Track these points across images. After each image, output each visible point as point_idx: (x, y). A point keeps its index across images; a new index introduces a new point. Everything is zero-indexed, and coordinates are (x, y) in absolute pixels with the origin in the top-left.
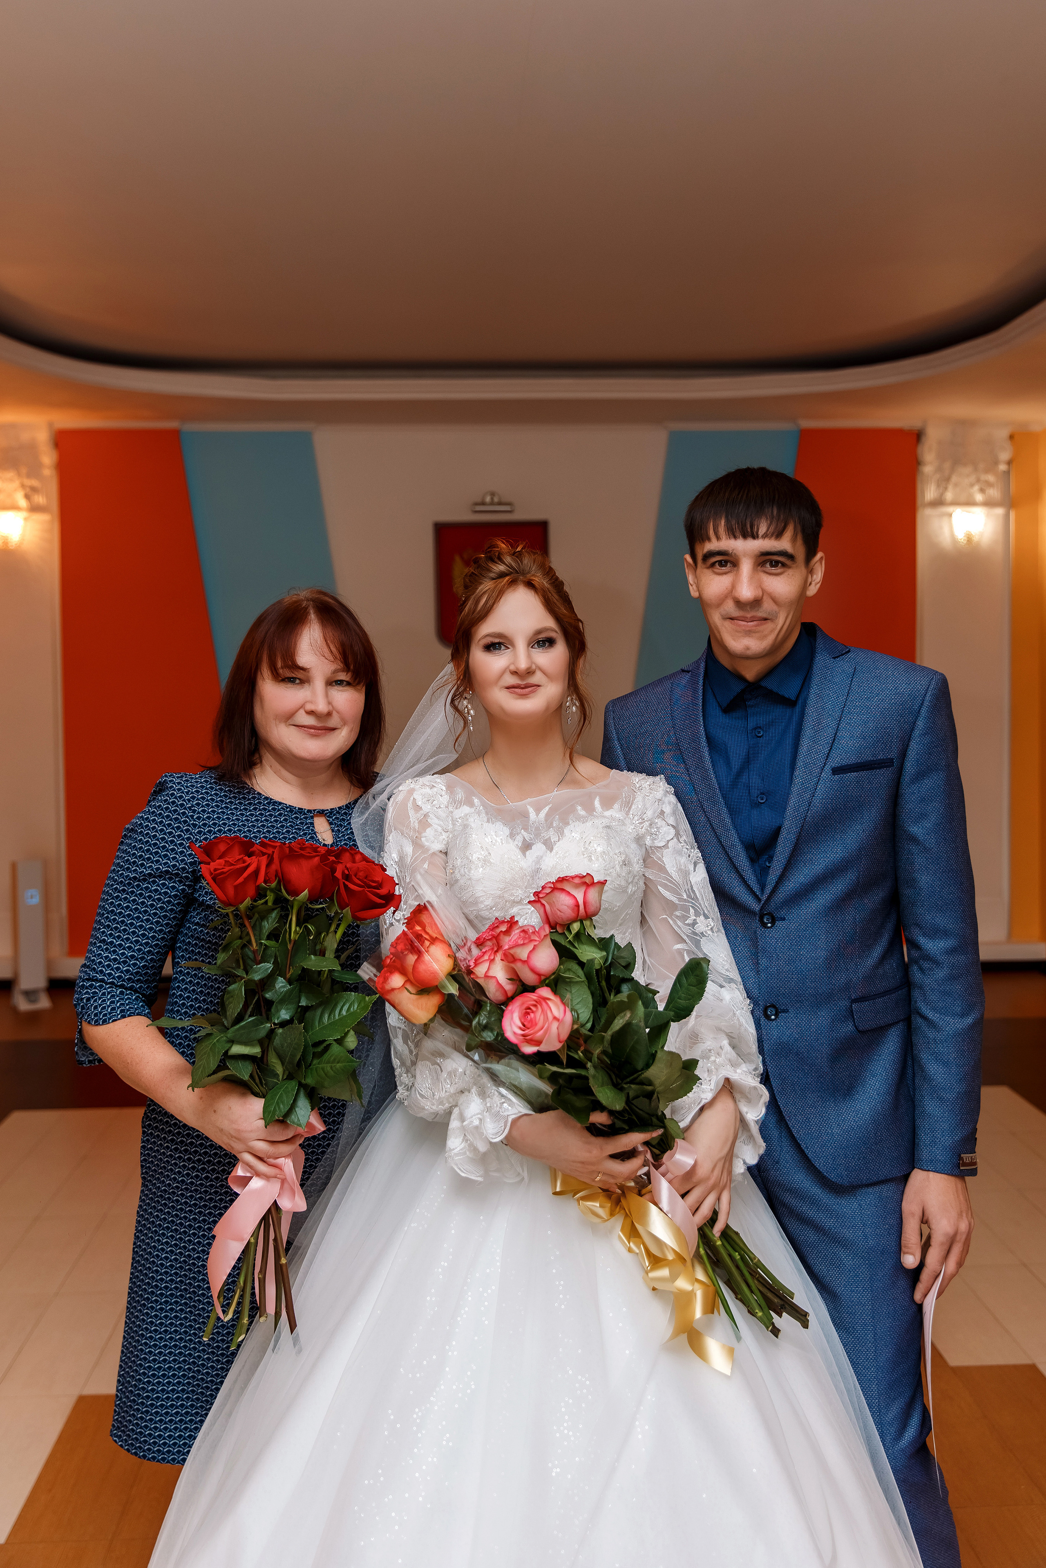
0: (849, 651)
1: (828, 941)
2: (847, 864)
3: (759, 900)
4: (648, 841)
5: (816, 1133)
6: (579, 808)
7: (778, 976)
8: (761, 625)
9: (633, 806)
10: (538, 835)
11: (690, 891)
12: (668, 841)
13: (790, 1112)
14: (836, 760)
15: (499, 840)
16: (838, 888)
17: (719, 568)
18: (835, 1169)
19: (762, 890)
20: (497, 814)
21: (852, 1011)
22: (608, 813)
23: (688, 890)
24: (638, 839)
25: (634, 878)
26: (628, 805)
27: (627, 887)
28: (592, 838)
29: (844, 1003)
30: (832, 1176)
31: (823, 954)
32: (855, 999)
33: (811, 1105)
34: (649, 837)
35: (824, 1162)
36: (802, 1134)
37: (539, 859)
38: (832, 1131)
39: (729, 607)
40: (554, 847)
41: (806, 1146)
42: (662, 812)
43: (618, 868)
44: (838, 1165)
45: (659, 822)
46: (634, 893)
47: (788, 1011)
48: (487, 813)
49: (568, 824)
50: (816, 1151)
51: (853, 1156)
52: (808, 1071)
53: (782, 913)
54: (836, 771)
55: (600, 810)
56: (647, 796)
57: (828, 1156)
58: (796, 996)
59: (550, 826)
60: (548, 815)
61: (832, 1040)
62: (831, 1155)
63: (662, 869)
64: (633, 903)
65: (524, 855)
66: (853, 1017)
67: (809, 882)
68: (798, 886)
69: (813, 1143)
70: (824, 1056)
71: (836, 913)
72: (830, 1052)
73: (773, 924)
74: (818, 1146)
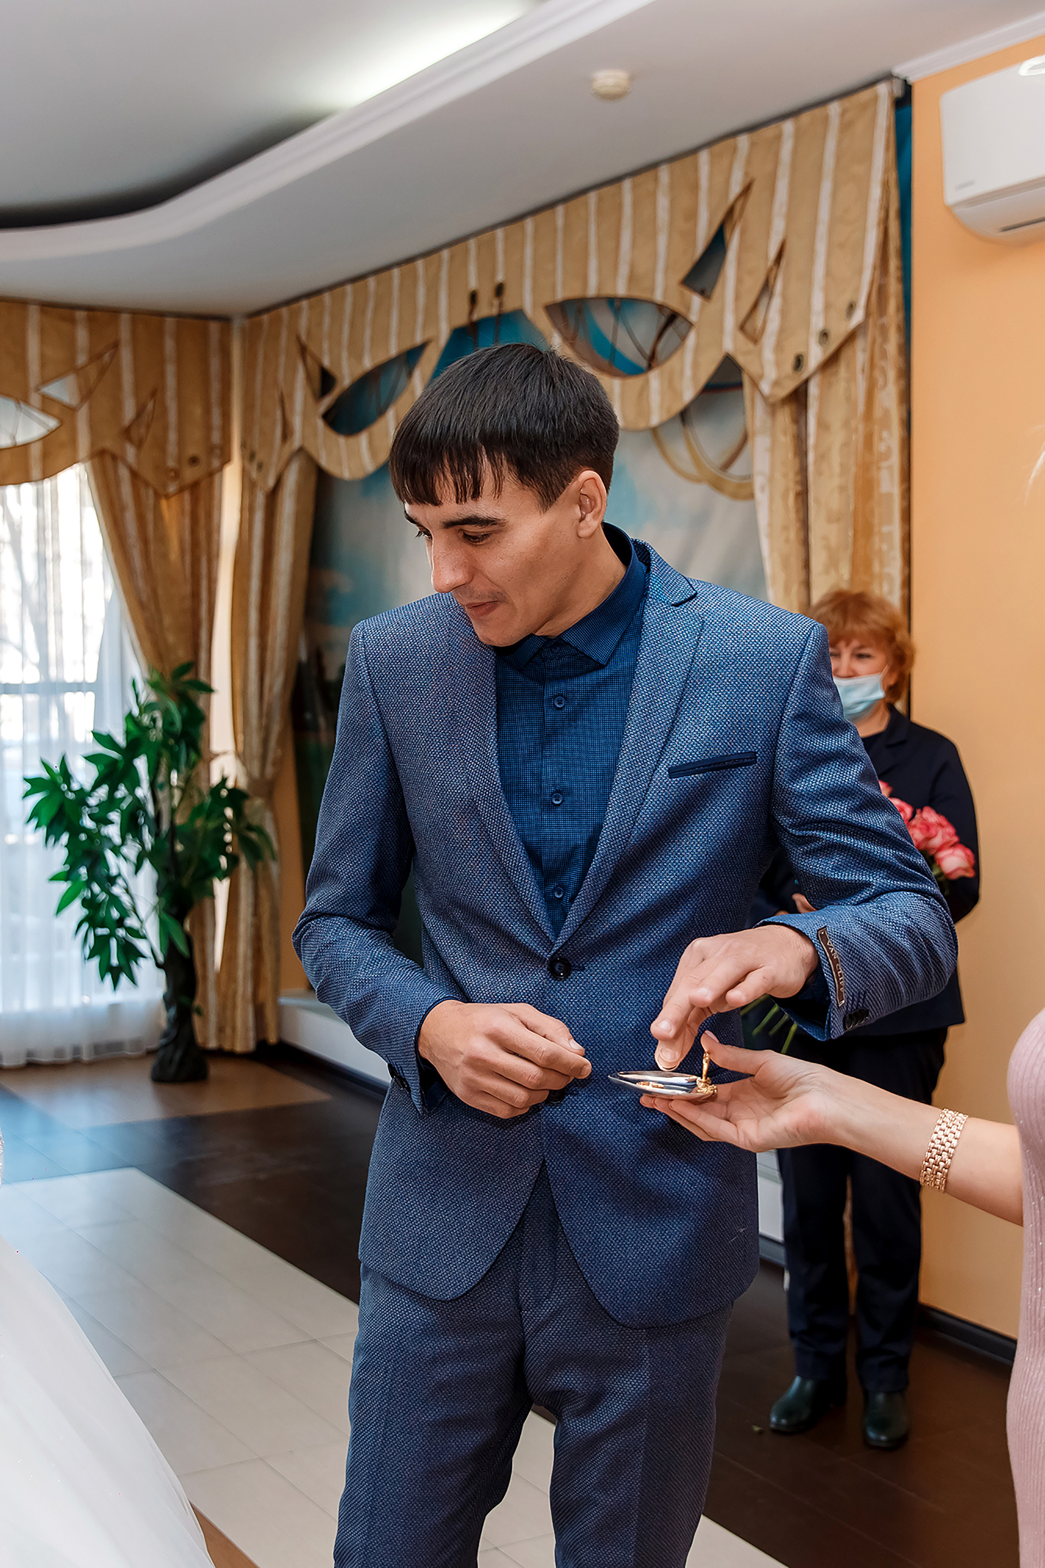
5: (606, 1258)
14: (673, 757)
33: (603, 1219)
35: (612, 1297)
51: (650, 1291)
54: (673, 772)
57: (617, 1289)
61: (636, 1136)
67: (623, 922)
68: (607, 926)
69: (601, 1272)
70: (623, 1156)
71: (655, 963)
72: (631, 1151)
73: (567, 974)
74: (605, 1276)
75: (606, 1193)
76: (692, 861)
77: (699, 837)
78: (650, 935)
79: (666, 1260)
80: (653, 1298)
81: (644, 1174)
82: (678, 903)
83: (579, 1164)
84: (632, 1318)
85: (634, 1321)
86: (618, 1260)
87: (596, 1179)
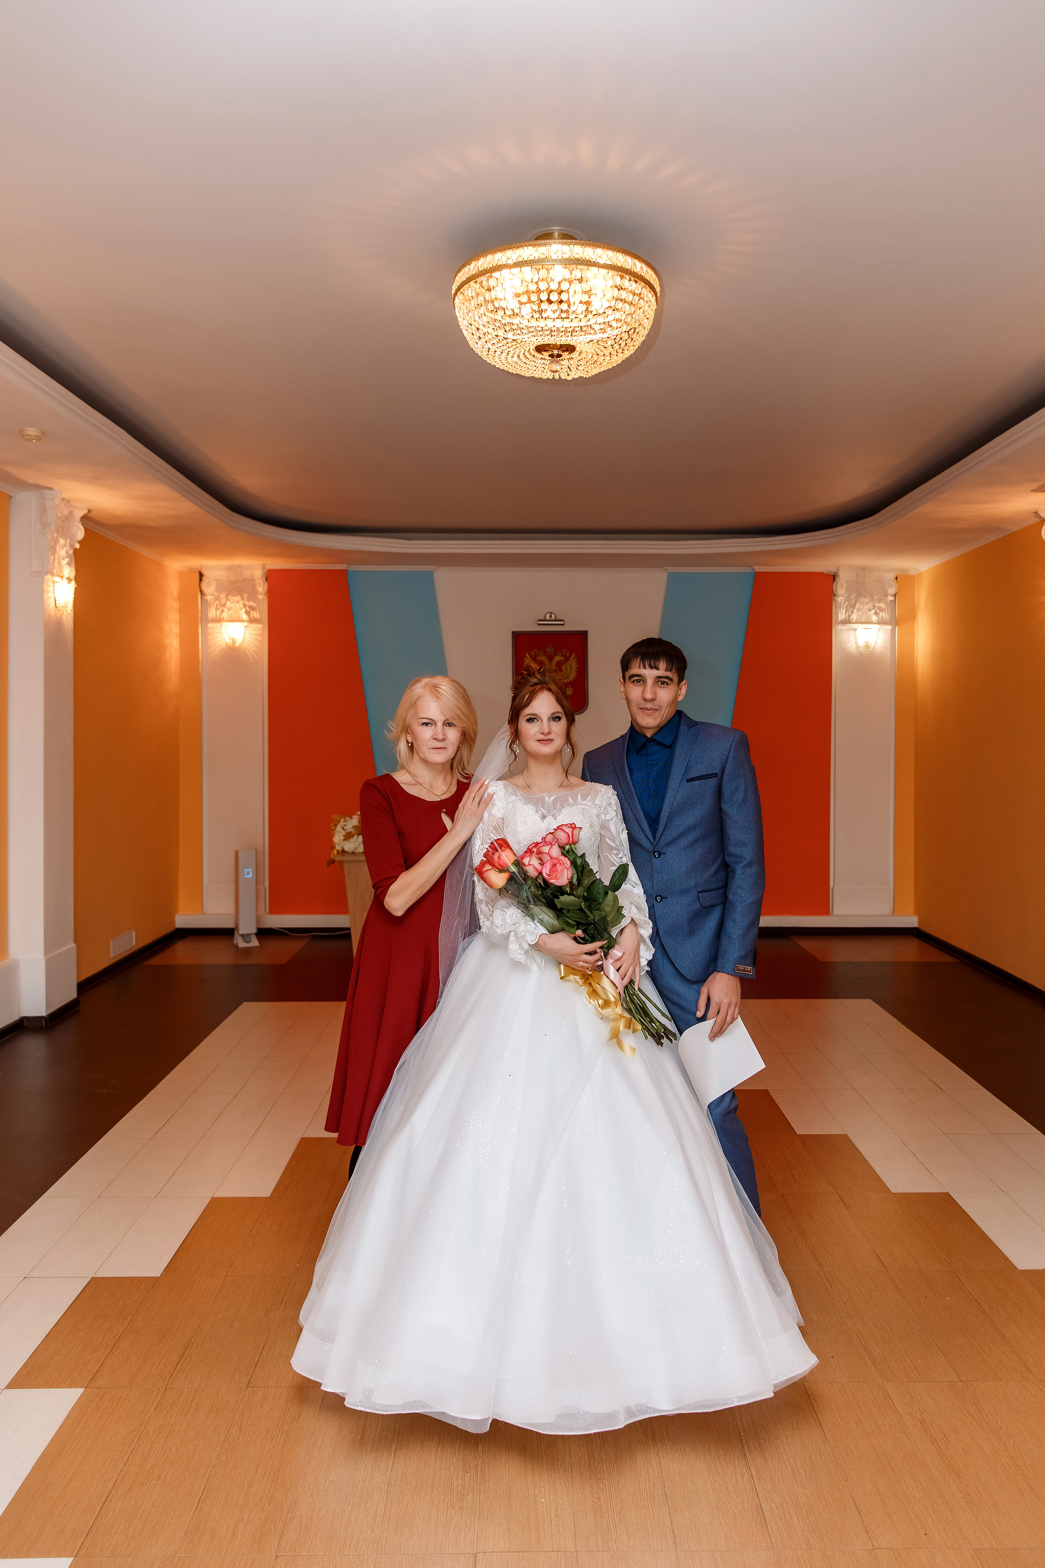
1: (686, 863)
2: (695, 826)
3: (653, 845)
4: (603, 817)
6: (570, 799)
7: (662, 881)
8: (656, 712)
9: (597, 799)
10: (549, 811)
11: (620, 839)
12: (613, 817)
13: (668, 947)
14: (688, 776)
15: (531, 813)
16: (691, 837)
17: (637, 683)
18: (689, 973)
19: (654, 840)
20: (530, 800)
21: (699, 897)
22: (584, 802)
24: (598, 815)
25: (595, 833)
26: (594, 799)
27: (592, 838)
28: (576, 812)
29: (695, 893)
30: (688, 977)
31: (684, 869)
32: (701, 891)
33: (678, 943)
34: (603, 815)
35: (685, 970)
36: (671, 953)
37: (550, 822)
38: (688, 955)
39: (642, 703)
40: (558, 816)
41: (676, 962)
42: (611, 804)
43: (587, 828)
44: (691, 971)
45: (609, 807)
46: (595, 840)
47: (665, 899)
48: (524, 800)
49: (564, 805)
50: (679, 964)
51: (699, 967)
52: (677, 927)
53: (664, 851)
54: (688, 780)
55: (580, 801)
56: (604, 795)
58: (671, 891)
59: (555, 806)
60: (554, 802)
61: (689, 911)
62: (687, 966)
63: (609, 830)
64: (594, 844)
65: (542, 820)
66: (700, 900)
67: (676, 835)
68: (672, 837)
70: (684, 919)
72: (687, 917)
73: (660, 856)
74: (681, 962)
75: (679, 934)
76: (698, 812)
77: (700, 803)
78: (687, 839)
79: (704, 956)
80: (700, 970)
81: (692, 924)
83: (668, 923)
84: (693, 977)
85: (696, 979)
86: (686, 957)
87: (676, 929)
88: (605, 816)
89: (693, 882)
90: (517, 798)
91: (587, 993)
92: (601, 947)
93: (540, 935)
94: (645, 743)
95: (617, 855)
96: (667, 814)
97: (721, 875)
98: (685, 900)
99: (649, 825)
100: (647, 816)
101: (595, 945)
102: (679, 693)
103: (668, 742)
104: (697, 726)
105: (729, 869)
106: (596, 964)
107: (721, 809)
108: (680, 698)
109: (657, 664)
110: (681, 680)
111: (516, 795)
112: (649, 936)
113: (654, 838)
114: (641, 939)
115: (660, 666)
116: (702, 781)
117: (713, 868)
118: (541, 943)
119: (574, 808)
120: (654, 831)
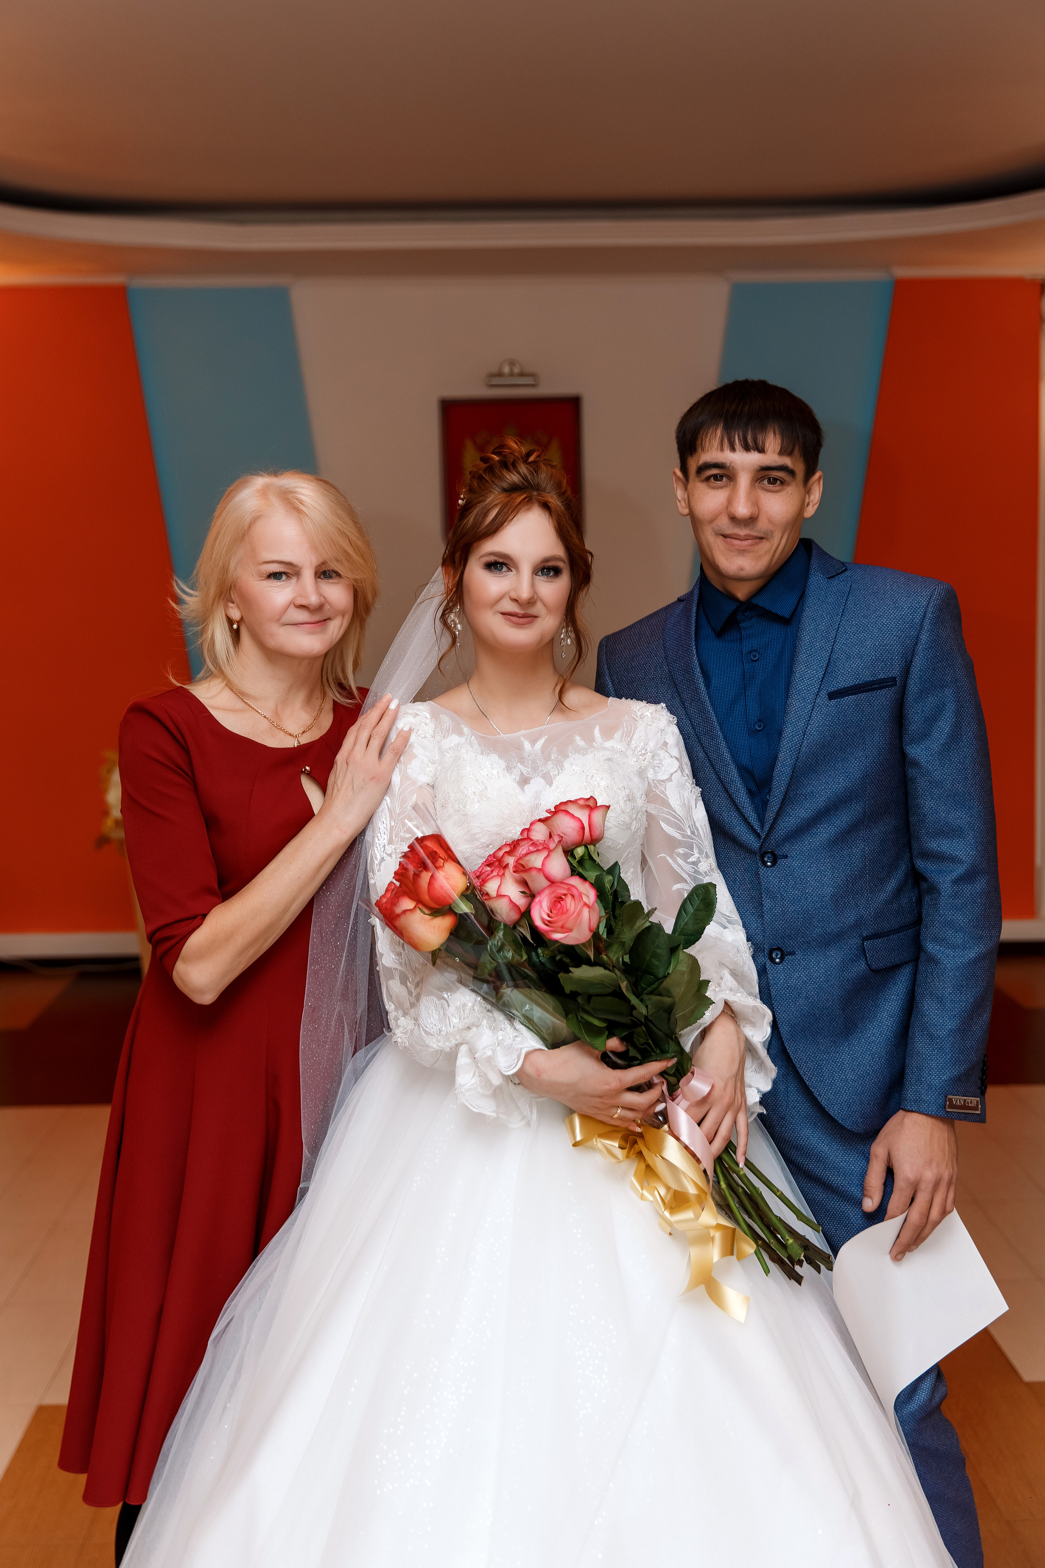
0: (846, 570)
1: (834, 877)
2: (851, 794)
3: (760, 837)
4: (650, 774)
5: (829, 1080)
6: (578, 738)
7: (783, 917)
8: (756, 544)
9: (635, 736)
10: (535, 769)
11: (694, 827)
12: (672, 775)
13: (800, 1060)
14: (831, 685)
15: (495, 772)
16: (842, 820)
17: (715, 482)
18: (851, 1116)
19: (762, 826)
20: (491, 746)
21: (864, 949)
22: (608, 744)
23: (692, 826)
24: (640, 772)
25: (637, 815)
26: (629, 736)
27: (631, 824)
28: (594, 771)
29: (855, 941)
30: (847, 1125)
31: (829, 891)
32: (867, 936)
33: (824, 1051)
34: (651, 770)
35: (839, 1109)
36: (814, 1082)
37: (538, 795)
38: (846, 1078)
39: (724, 524)
40: (554, 781)
41: (819, 1094)
42: (665, 744)
43: (622, 803)
44: (853, 1112)
45: (662, 753)
46: (637, 830)
47: (795, 953)
48: (480, 745)
49: (567, 756)
50: (829, 1098)
51: (869, 1102)
52: (819, 1016)
53: (784, 851)
54: (832, 696)
55: (600, 740)
56: (649, 725)
57: (842, 1103)
58: (803, 937)
59: (547, 758)
60: (544, 747)
61: (843, 981)
62: (846, 1102)
63: (665, 803)
64: (636, 840)
65: (523, 790)
66: (866, 956)
67: (810, 816)
68: (799, 821)
69: (827, 1090)
70: (835, 999)
71: (841, 847)
72: (841, 994)
73: (774, 863)
74: (831, 1093)
75: (824, 1030)
76: (856, 763)
77: (859, 745)
78: (834, 825)
79: (878, 1078)
80: (871, 1108)
81: (851, 1011)
82: (850, 798)
83: (802, 1010)
84: (857, 1125)
85: (859, 1126)
86: (839, 1080)
87: (816, 1020)
88: (656, 773)
89: (850, 917)
90: (463, 740)
91: (635, 1175)
92: (663, 1074)
93: (528, 1054)
94: (734, 613)
95: (685, 857)
96: (788, 770)
97: (908, 898)
98: (834, 956)
99: (750, 793)
100: (745, 772)
101: (651, 1069)
102: (807, 500)
103: (784, 609)
104: (847, 573)
105: (924, 886)
106: (651, 1112)
107: (903, 755)
108: (810, 512)
109: (760, 438)
110: (810, 472)
111: (461, 733)
112: (764, 1043)
113: (762, 821)
114: (749, 1048)
115: (767, 445)
116: (862, 696)
117: (892, 885)
118: (530, 1070)
119: (589, 757)
120: (761, 808)
